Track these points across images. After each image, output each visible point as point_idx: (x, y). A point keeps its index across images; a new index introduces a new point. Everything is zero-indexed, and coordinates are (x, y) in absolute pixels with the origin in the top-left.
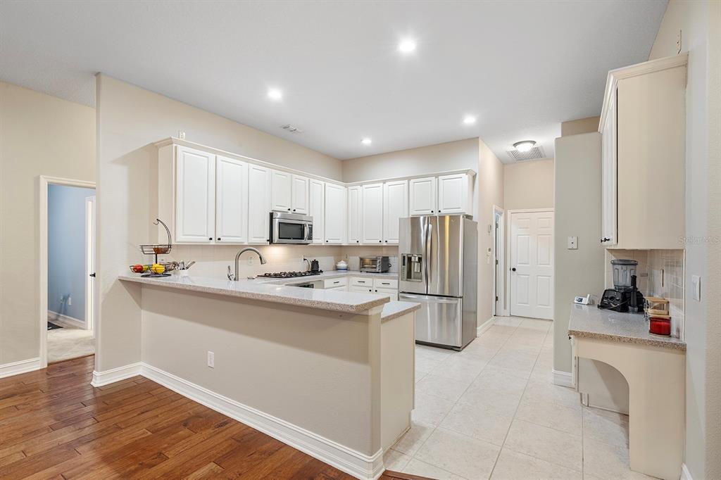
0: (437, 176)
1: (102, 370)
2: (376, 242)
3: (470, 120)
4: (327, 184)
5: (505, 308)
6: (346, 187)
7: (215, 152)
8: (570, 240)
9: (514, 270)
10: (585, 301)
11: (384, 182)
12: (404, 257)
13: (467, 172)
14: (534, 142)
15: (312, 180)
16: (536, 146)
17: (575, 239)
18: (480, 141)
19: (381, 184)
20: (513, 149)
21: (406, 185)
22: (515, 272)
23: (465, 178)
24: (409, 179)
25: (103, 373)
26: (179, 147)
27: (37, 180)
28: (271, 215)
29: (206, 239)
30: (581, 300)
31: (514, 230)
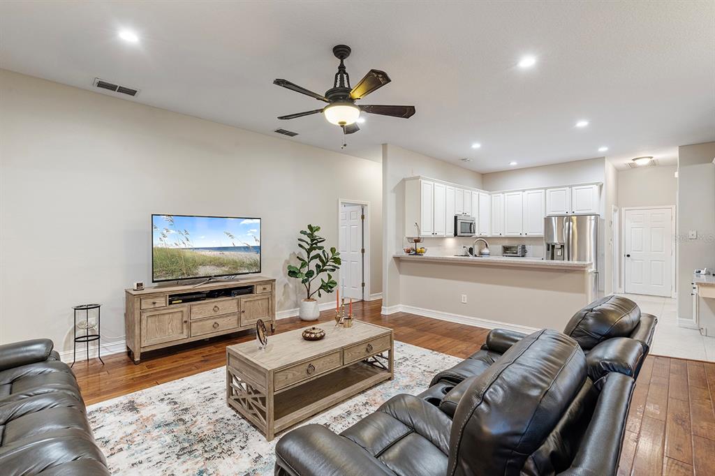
0: (571, 187)
1: (389, 306)
2: (518, 235)
3: (603, 149)
4: (480, 193)
5: (620, 286)
6: (489, 194)
7: (433, 181)
8: (690, 233)
9: (628, 256)
10: (703, 272)
11: (524, 191)
12: (549, 245)
13: (597, 184)
14: (651, 158)
15: (465, 190)
16: (653, 159)
17: (694, 233)
18: (606, 159)
19: (521, 193)
20: (632, 162)
21: (543, 194)
22: (629, 258)
23: (596, 188)
24: (546, 189)
25: (390, 308)
26: (423, 181)
27: (338, 200)
28: (456, 218)
29: (430, 234)
30: (700, 272)
31: (628, 224)
